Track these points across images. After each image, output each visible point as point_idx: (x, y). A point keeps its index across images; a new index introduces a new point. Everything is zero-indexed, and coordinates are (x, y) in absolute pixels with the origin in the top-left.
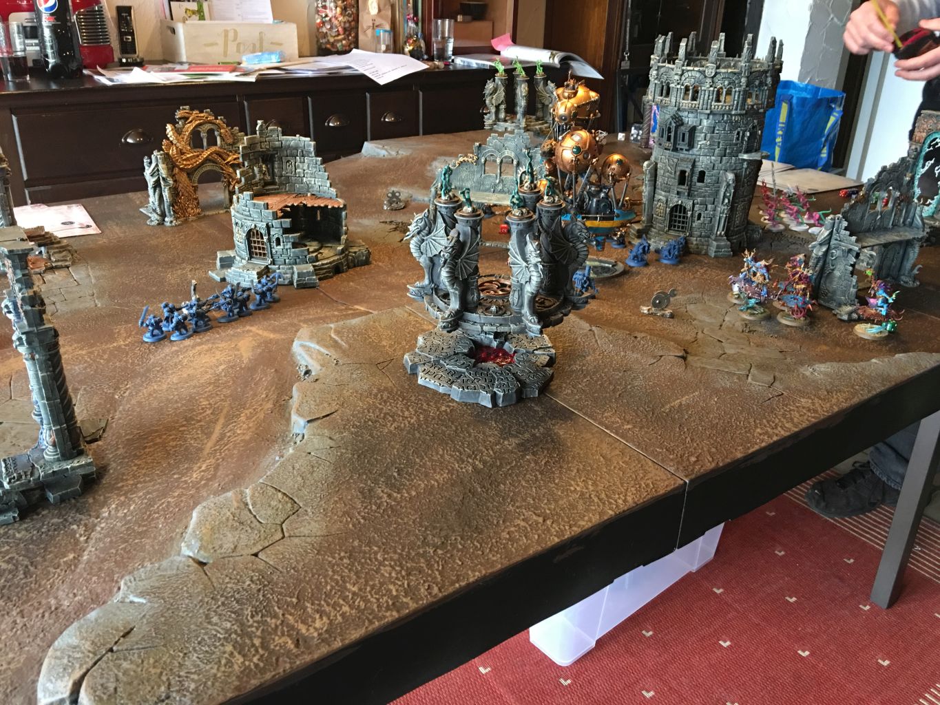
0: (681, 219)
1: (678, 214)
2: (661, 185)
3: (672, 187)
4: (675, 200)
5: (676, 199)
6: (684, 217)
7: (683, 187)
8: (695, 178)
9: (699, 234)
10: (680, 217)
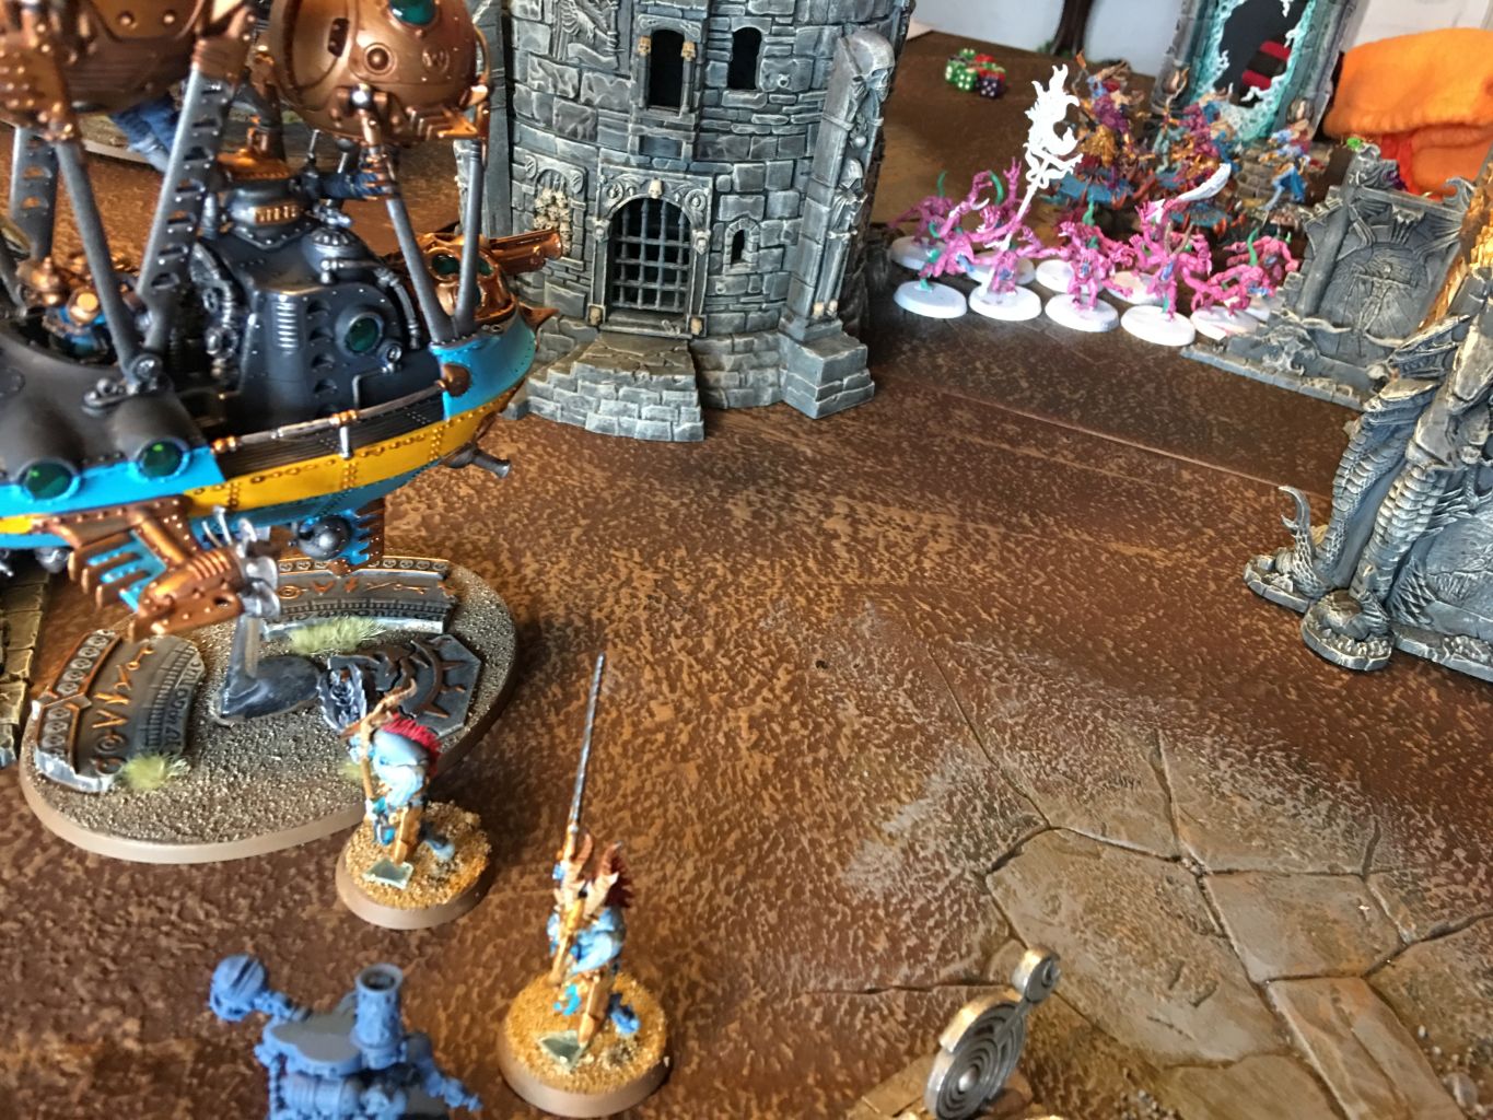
0: (660, 264)
1: (642, 239)
2: (545, 103)
3: (606, 116)
4: (628, 180)
5: (631, 176)
6: (671, 255)
7: (669, 117)
8: (720, 68)
9: (737, 318)
10: (652, 253)
